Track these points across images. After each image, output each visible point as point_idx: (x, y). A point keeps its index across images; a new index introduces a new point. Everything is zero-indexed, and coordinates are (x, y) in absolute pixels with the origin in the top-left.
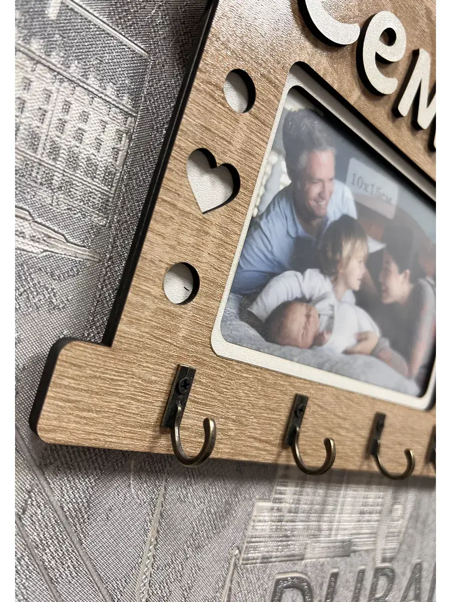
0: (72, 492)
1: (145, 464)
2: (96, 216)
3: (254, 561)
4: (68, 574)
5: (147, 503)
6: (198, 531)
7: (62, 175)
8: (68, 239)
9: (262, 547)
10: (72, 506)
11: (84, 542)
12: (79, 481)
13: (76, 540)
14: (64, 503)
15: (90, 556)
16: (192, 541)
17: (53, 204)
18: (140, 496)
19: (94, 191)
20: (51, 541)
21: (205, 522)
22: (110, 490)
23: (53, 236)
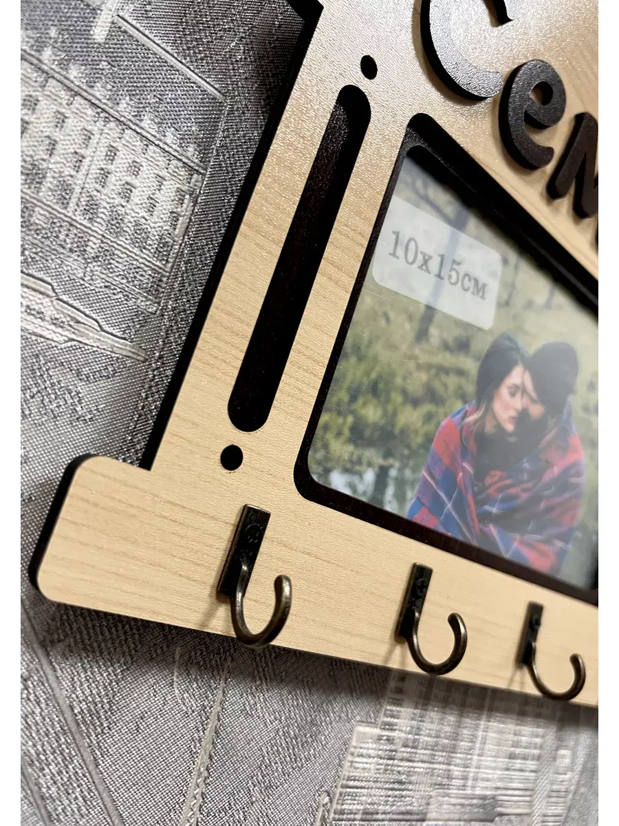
0: (88, 686)
1: (196, 654)
2: (144, 299)
3: (352, 816)
4: (75, 809)
5: (196, 713)
6: (270, 762)
7: (99, 241)
8: (104, 327)
9: (364, 795)
10: (86, 706)
11: (101, 762)
12: (99, 671)
13: (89, 759)
14: (75, 701)
15: (109, 785)
16: (260, 777)
17: (86, 279)
18: (187, 700)
19: (142, 266)
20: (52, 757)
21: (281, 750)
22: (143, 687)
23: (82, 321)
